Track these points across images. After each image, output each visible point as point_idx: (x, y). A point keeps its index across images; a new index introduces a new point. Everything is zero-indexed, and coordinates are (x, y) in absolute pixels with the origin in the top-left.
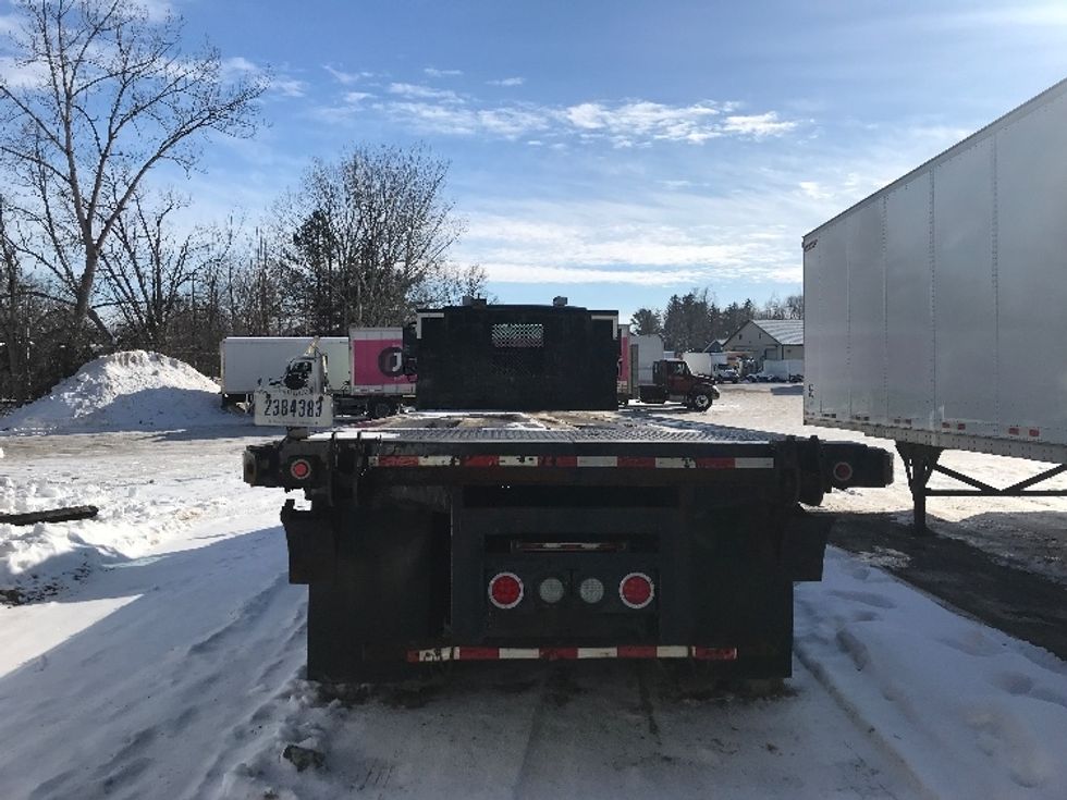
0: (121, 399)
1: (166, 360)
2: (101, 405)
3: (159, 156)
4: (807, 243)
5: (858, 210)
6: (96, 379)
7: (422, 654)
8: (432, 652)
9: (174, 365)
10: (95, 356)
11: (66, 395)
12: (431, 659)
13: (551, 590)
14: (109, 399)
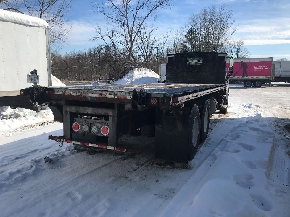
0: (137, 79)
1: (148, 70)
2: (132, 81)
3: (147, 16)
6: (132, 74)
9: (150, 71)
10: (133, 69)
11: (125, 79)
13: (86, 128)
14: (134, 80)
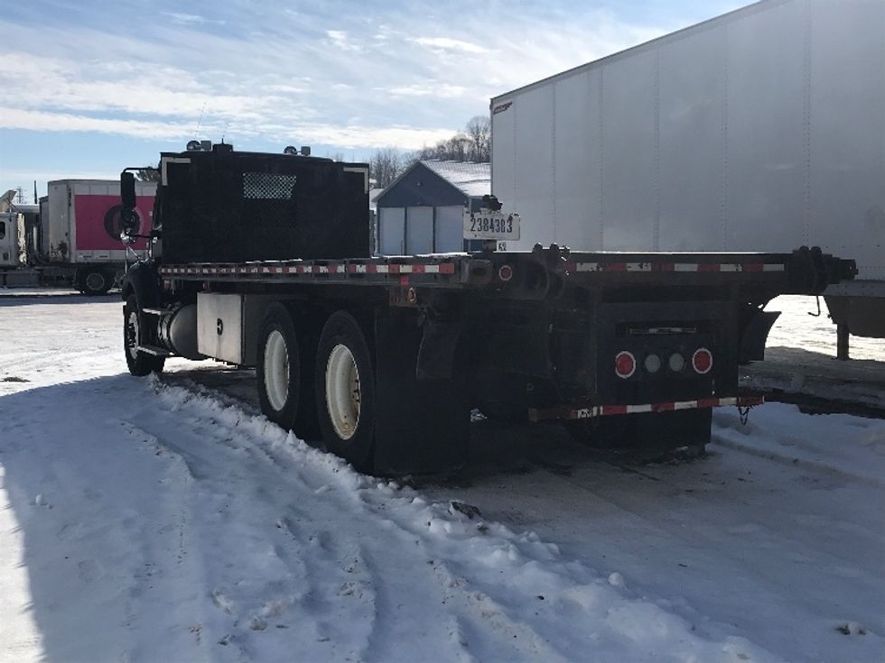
4: (495, 106)
5: (564, 78)
7: (580, 412)
8: (585, 411)
12: (585, 416)
13: (653, 364)
